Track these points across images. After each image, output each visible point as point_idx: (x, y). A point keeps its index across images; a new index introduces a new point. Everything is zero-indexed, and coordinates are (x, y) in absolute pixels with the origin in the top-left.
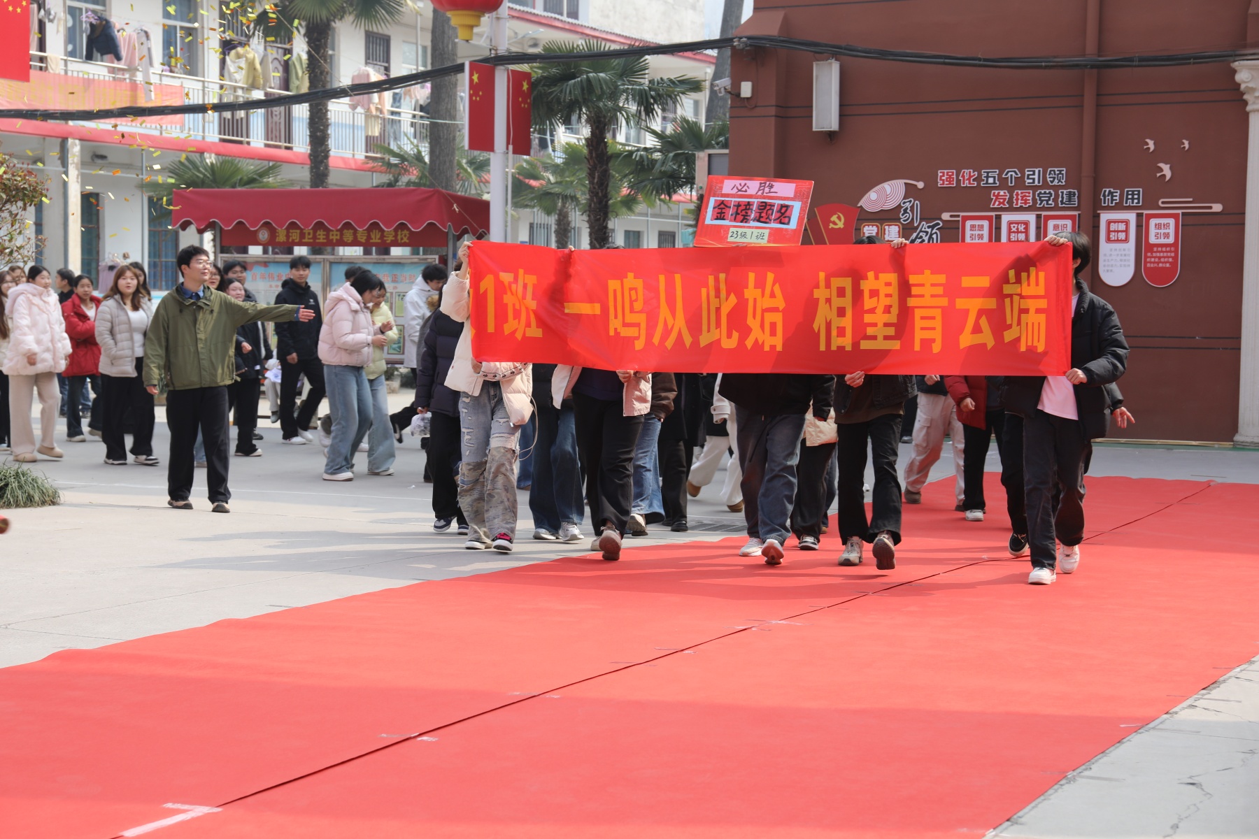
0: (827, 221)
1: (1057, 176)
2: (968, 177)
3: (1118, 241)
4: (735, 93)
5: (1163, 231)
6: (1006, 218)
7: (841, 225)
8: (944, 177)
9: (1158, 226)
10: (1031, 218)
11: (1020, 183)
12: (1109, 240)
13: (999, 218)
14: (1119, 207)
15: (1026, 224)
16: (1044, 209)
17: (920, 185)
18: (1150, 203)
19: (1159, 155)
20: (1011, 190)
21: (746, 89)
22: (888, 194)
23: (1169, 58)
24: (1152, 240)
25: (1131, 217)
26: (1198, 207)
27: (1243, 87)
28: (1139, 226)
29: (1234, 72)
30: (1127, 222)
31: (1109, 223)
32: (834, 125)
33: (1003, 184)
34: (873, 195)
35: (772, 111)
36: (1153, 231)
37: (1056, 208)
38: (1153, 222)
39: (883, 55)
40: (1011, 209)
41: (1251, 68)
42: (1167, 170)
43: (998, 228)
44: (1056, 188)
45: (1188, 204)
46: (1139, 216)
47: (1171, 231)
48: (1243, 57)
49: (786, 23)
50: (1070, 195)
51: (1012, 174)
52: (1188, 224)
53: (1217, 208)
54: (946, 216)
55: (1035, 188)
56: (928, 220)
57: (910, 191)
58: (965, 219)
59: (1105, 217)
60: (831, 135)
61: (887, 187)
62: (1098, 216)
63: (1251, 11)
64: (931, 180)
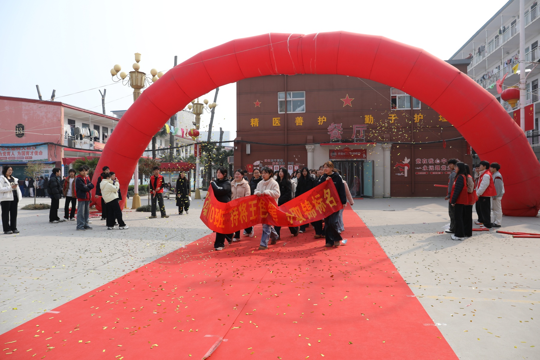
0: (248, 167)
1: (282, 160)
2: (269, 160)
3: (290, 169)
4: (235, 148)
5: (296, 168)
6: (275, 166)
7: (250, 167)
8: (265, 160)
9: (296, 167)
10: (278, 166)
11: (276, 161)
12: (289, 169)
13: (274, 166)
14: (290, 165)
15: (278, 167)
16: (280, 165)
17: (262, 162)
18: (295, 164)
19: (296, 158)
20: (275, 162)
21: (236, 148)
22: (257, 163)
23: (297, 144)
24: (295, 169)
25: (292, 166)
26: (301, 165)
27: (307, 149)
28: (293, 167)
29: (306, 147)
30: (291, 167)
31: (289, 167)
32: (250, 153)
33: (274, 161)
34: (255, 163)
35: (240, 151)
36: (295, 168)
37: (282, 165)
38: (295, 167)
39: (257, 143)
40: (275, 165)
41: (308, 146)
42: (297, 160)
43: (274, 168)
44: (282, 162)
45: (300, 164)
46: (293, 166)
47: (298, 168)
48: (307, 145)
49: (242, 138)
50: (284, 163)
51: (275, 160)
52: (300, 167)
53: (304, 165)
54: (266, 166)
55: (278, 162)
56: (263, 166)
57: (261, 162)
58: (269, 166)
59: (288, 166)
60: (249, 154)
61: (257, 162)
62: (287, 166)
63: (308, 138)
64: (264, 161)
